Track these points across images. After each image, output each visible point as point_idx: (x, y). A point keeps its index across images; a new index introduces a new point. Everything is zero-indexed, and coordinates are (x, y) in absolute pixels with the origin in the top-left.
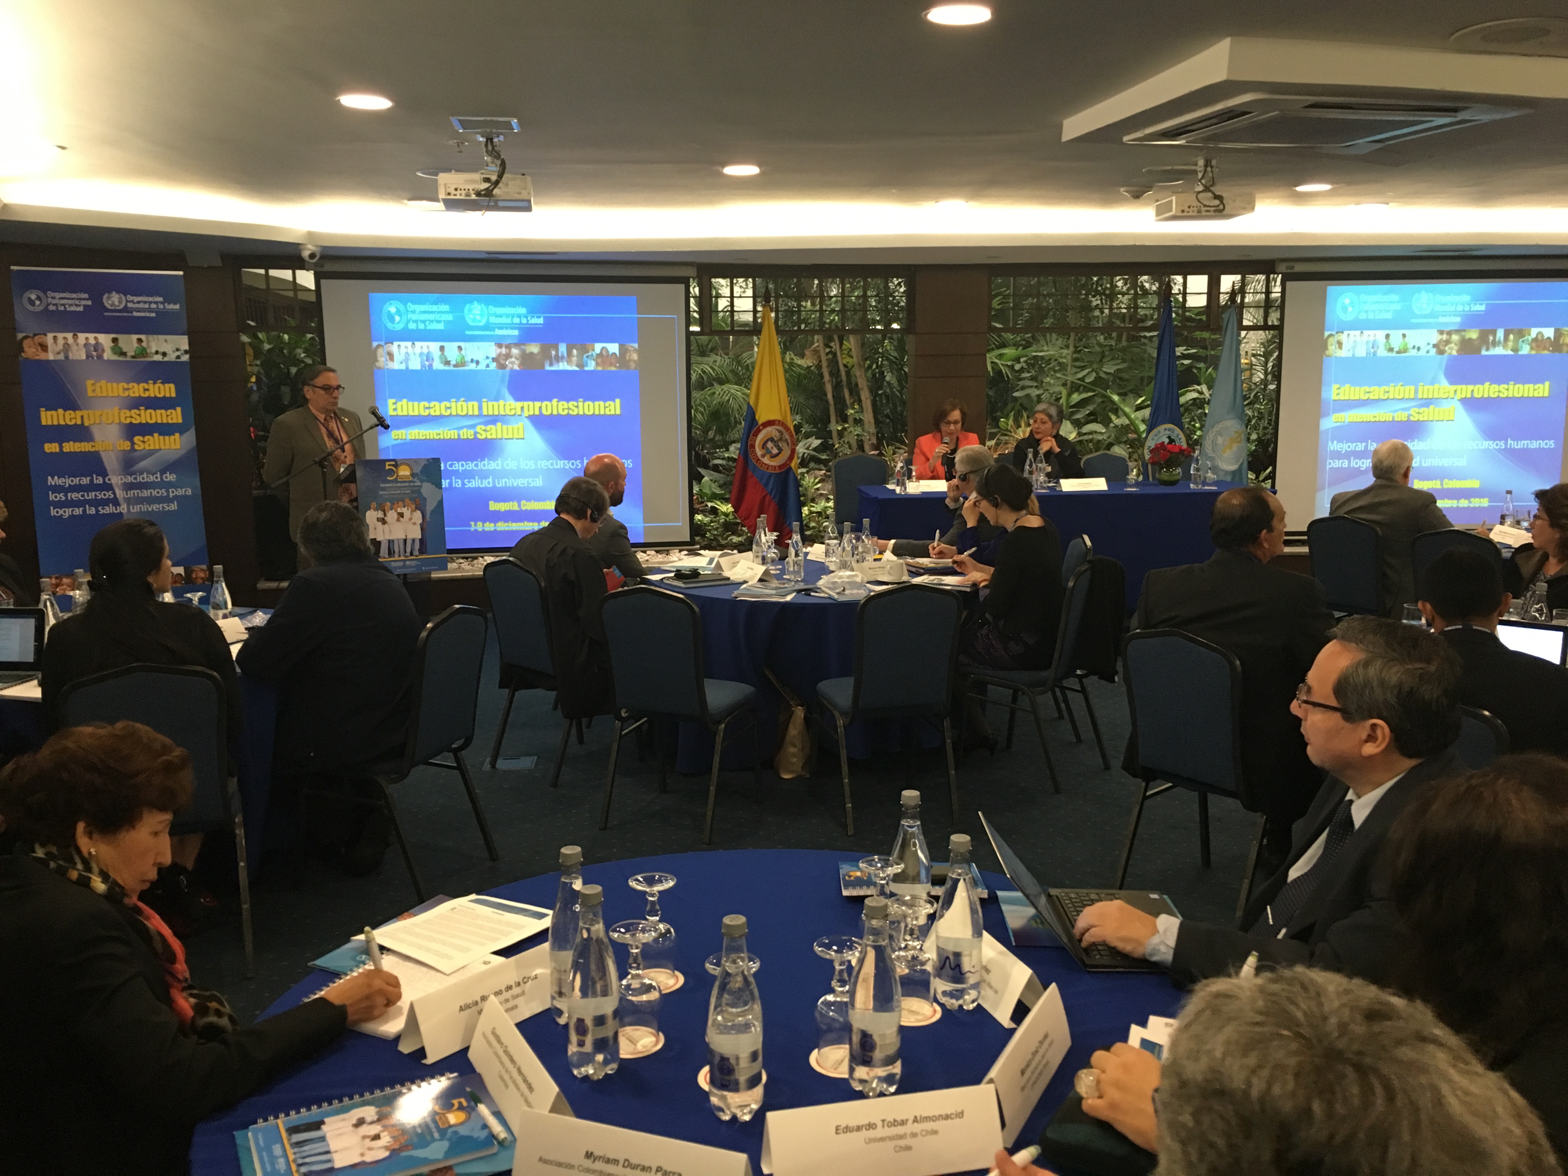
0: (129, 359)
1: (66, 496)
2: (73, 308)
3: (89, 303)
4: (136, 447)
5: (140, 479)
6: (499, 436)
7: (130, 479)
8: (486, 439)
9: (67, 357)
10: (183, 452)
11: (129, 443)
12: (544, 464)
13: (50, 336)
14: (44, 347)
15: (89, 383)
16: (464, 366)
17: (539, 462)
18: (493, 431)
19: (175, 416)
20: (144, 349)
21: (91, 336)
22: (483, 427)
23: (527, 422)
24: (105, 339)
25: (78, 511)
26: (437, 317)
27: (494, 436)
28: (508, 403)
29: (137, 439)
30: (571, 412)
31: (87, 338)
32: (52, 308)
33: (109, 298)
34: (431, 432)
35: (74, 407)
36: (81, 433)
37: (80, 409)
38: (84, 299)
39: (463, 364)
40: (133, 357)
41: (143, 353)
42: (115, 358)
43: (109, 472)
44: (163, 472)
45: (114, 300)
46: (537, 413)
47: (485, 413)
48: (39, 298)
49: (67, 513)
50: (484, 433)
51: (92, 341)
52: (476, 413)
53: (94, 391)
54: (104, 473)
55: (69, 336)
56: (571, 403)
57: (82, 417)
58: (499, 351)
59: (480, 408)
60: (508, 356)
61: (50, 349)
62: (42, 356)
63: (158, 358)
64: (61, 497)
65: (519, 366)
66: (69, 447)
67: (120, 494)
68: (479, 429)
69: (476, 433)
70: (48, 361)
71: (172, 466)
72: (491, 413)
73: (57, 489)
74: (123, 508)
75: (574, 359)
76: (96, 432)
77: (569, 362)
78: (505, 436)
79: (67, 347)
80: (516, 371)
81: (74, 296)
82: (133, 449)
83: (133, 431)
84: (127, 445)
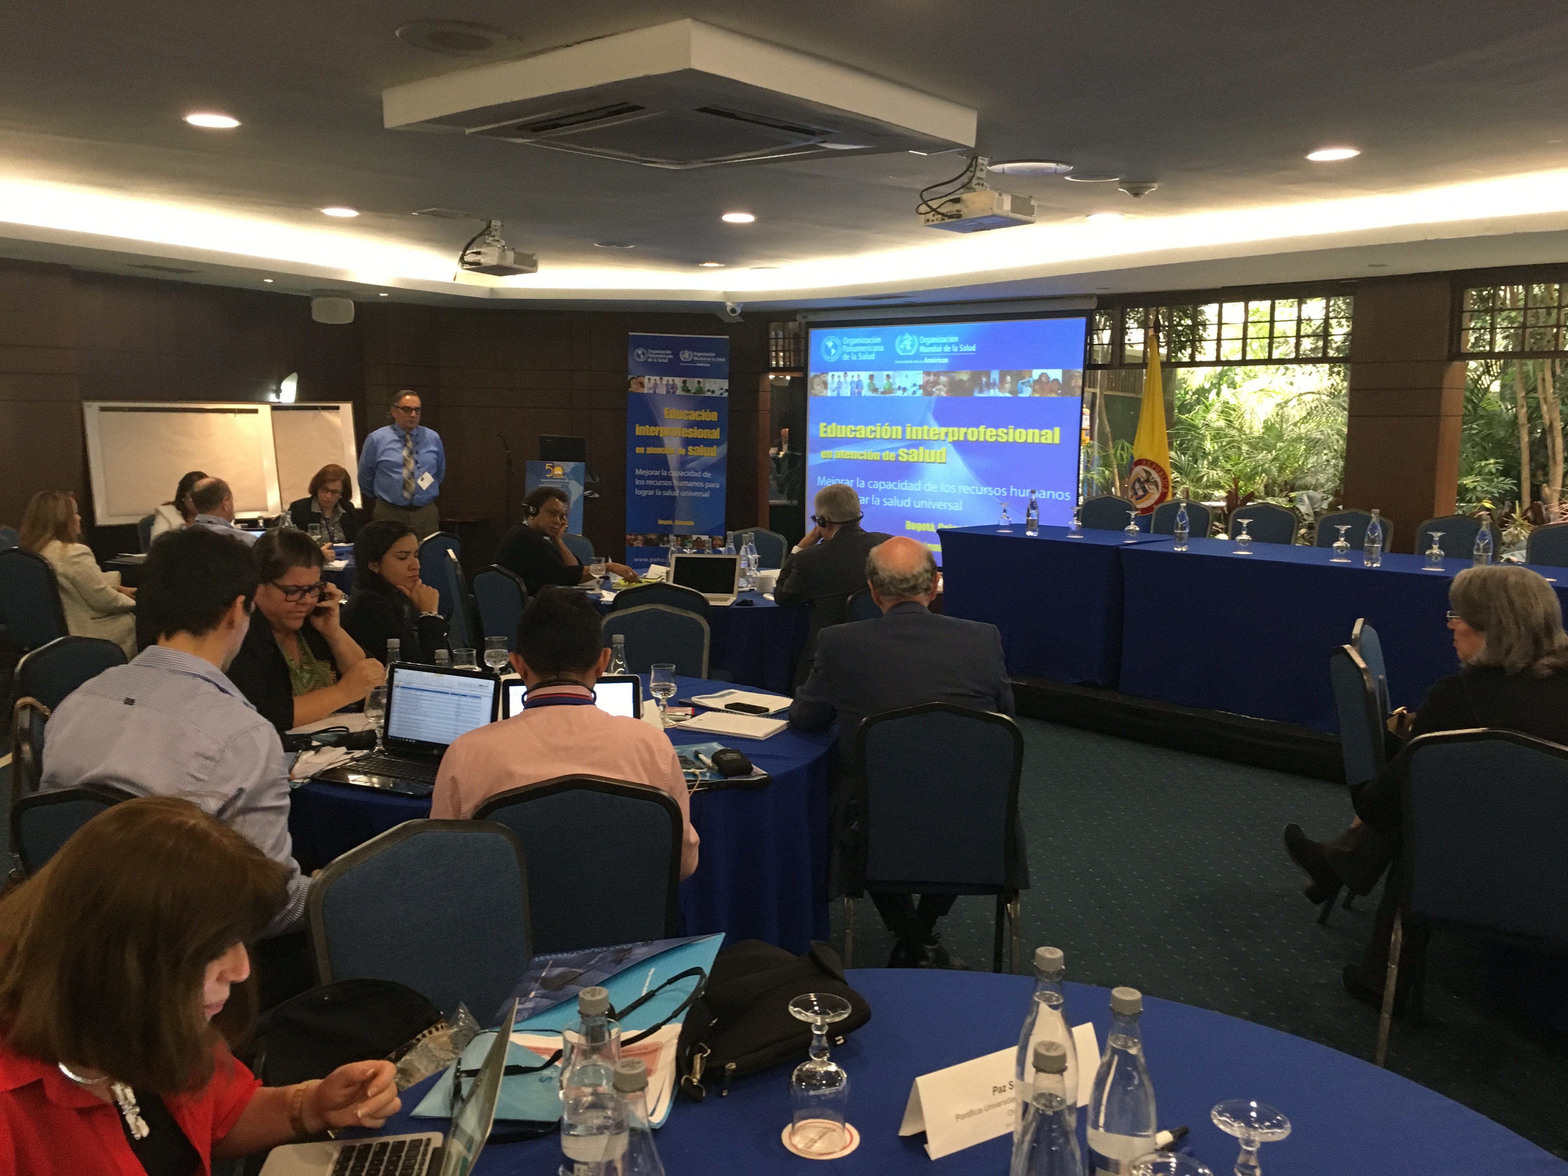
0: (691, 394)
1: (645, 482)
2: (662, 361)
3: (671, 357)
4: (689, 453)
5: (689, 474)
6: (921, 460)
7: (682, 474)
8: (908, 461)
9: (655, 392)
10: (717, 459)
11: (684, 450)
12: (966, 489)
13: (647, 377)
14: (642, 385)
15: (666, 409)
16: (891, 393)
17: (960, 487)
18: (915, 455)
19: (715, 434)
20: (701, 388)
21: (670, 379)
22: (906, 450)
23: (952, 449)
24: (678, 381)
25: (651, 493)
26: (869, 348)
27: (915, 460)
28: (932, 428)
29: (690, 448)
30: (1000, 439)
31: (668, 381)
32: (650, 360)
33: (683, 354)
34: (856, 452)
35: (655, 424)
36: (657, 441)
37: (658, 426)
38: (669, 354)
39: (890, 390)
40: (694, 393)
41: (700, 390)
42: (684, 393)
43: (671, 468)
44: (703, 471)
45: (685, 355)
46: (962, 438)
47: (908, 437)
48: (643, 354)
49: (644, 493)
50: (905, 456)
51: (671, 382)
52: (900, 437)
53: (668, 414)
54: (668, 469)
55: (658, 378)
56: (1000, 430)
57: (659, 431)
58: (927, 378)
59: (904, 432)
60: (936, 383)
61: (645, 386)
62: (641, 390)
63: (709, 394)
64: (642, 482)
65: (946, 393)
66: (651, 450)
67: (676, 483)
68: (901, 452)
69: (898, 456)
70: (643, 394)
71: (709, 468)
72: (914, 437)
73: (641, 477)
74: (677, 493)
75: (1008, 386)
76: (666, 442)
77: (1001, 389)
78: (927, 460)
79: (655, 386)
80: (943, 398)
81: (663, 352)
82: (687, 455)
83: (689, 442)
84: (683, 452)
